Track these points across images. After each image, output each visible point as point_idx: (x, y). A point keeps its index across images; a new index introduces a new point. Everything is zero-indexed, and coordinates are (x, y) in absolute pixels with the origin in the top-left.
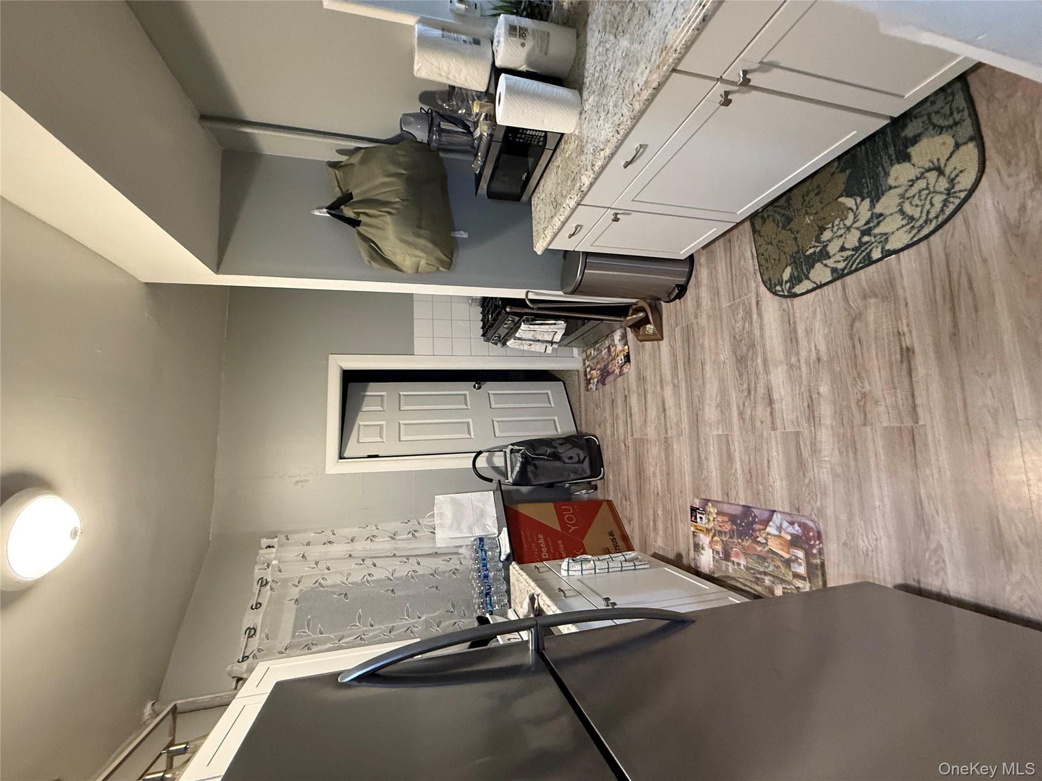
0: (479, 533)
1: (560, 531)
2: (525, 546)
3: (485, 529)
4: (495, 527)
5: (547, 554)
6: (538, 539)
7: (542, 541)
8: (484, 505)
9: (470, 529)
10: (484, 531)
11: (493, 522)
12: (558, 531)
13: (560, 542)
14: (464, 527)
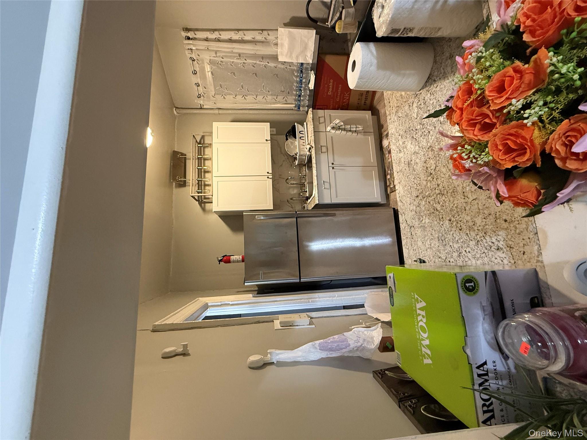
0: (301, 61)
1: (343, 78)
2: (322, 86)
3: (305, 59)
4: (311, 58)
5: (331, 92)
6: (330, 82)
7: (331, 84)
8: (308, 41)
9: (297, 57)
10: (304, 60)
11: (311, 55)
12: (342, 78)
13: (340, 86)
14: (294, 55)
